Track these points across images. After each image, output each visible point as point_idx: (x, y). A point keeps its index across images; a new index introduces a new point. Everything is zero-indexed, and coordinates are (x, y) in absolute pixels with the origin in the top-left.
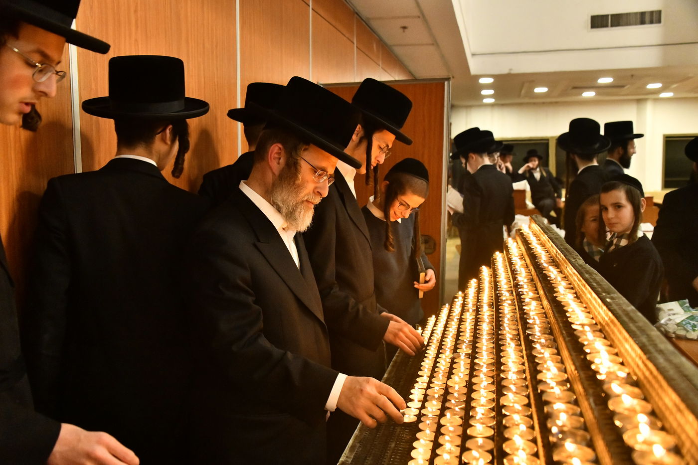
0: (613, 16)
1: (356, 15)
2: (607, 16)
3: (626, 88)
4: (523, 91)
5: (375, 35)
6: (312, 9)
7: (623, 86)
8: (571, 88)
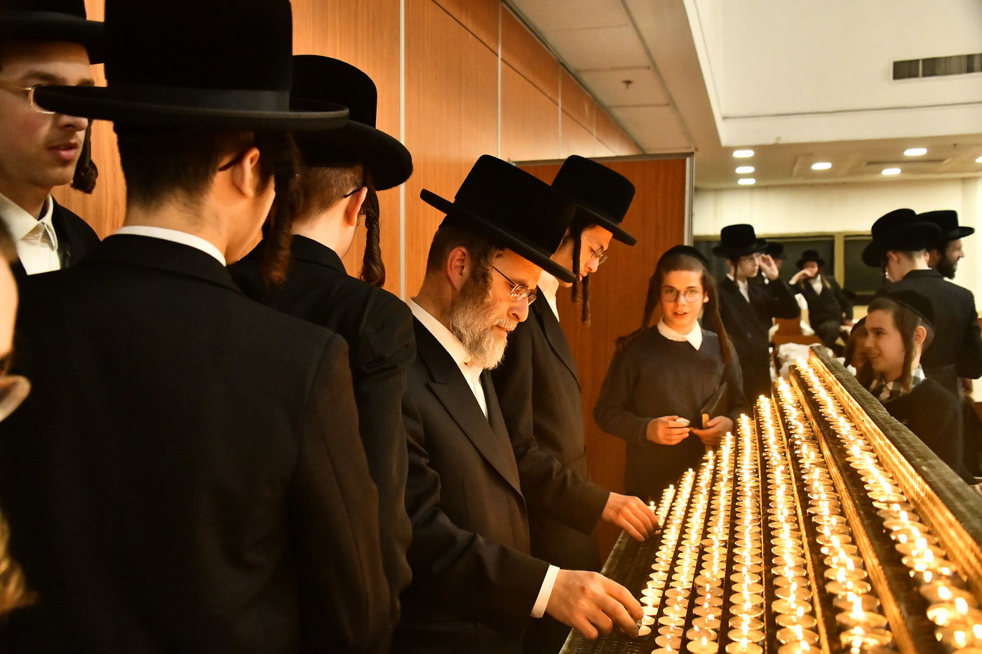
0: (925, 61)
1: (561, 66)
2: (917, 61)
3: (945, 162)
4: (796, 169)
5: (587, 93)
6: (502, 60)
7: (940, 161)
8: (865, 164)
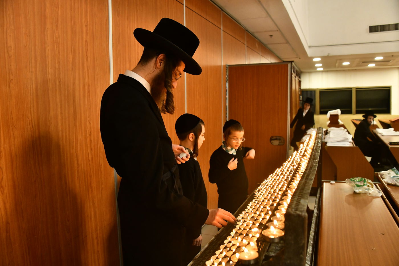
0: (380, 26)
1: (246, 31)
2: (378, 26)
3: (391, 61)
4: (337, 64)
5: (257, 40)
6: (223, 30)
7: (389, 61)
8: (361, 62)
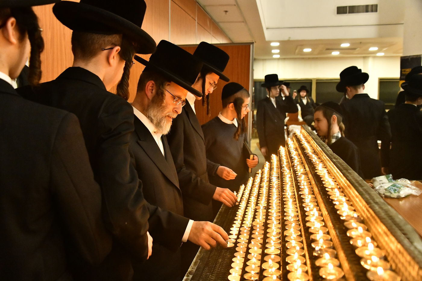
0: (350, 7)
1: (197, 3)
2: (346, 7)
3: (357, 50)
4: (297, 51)
5: (208, 16)
8: (325, 49)
